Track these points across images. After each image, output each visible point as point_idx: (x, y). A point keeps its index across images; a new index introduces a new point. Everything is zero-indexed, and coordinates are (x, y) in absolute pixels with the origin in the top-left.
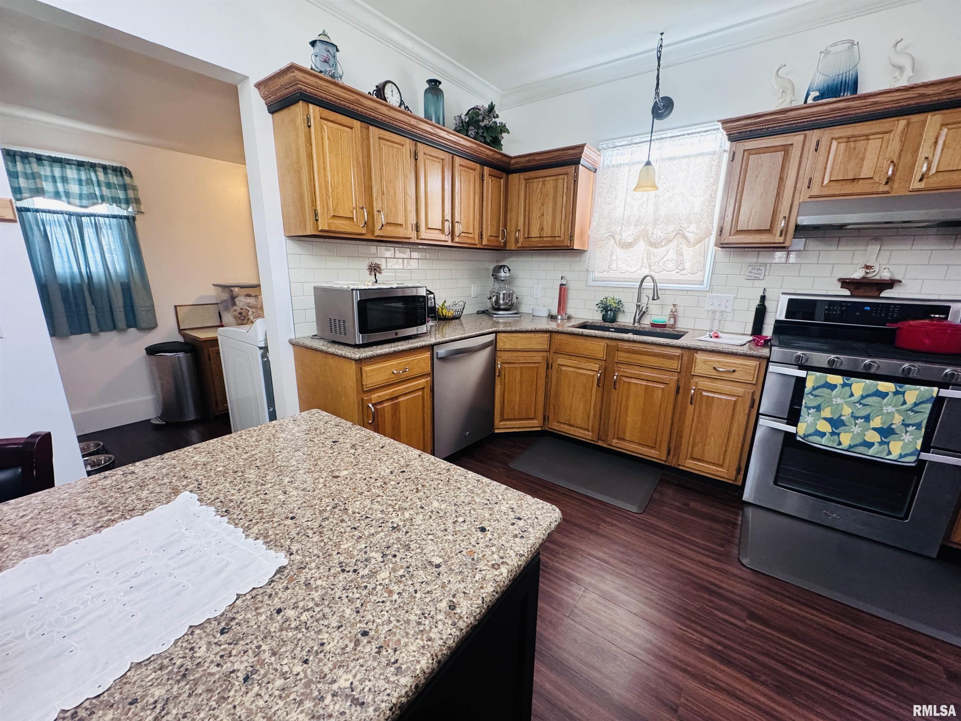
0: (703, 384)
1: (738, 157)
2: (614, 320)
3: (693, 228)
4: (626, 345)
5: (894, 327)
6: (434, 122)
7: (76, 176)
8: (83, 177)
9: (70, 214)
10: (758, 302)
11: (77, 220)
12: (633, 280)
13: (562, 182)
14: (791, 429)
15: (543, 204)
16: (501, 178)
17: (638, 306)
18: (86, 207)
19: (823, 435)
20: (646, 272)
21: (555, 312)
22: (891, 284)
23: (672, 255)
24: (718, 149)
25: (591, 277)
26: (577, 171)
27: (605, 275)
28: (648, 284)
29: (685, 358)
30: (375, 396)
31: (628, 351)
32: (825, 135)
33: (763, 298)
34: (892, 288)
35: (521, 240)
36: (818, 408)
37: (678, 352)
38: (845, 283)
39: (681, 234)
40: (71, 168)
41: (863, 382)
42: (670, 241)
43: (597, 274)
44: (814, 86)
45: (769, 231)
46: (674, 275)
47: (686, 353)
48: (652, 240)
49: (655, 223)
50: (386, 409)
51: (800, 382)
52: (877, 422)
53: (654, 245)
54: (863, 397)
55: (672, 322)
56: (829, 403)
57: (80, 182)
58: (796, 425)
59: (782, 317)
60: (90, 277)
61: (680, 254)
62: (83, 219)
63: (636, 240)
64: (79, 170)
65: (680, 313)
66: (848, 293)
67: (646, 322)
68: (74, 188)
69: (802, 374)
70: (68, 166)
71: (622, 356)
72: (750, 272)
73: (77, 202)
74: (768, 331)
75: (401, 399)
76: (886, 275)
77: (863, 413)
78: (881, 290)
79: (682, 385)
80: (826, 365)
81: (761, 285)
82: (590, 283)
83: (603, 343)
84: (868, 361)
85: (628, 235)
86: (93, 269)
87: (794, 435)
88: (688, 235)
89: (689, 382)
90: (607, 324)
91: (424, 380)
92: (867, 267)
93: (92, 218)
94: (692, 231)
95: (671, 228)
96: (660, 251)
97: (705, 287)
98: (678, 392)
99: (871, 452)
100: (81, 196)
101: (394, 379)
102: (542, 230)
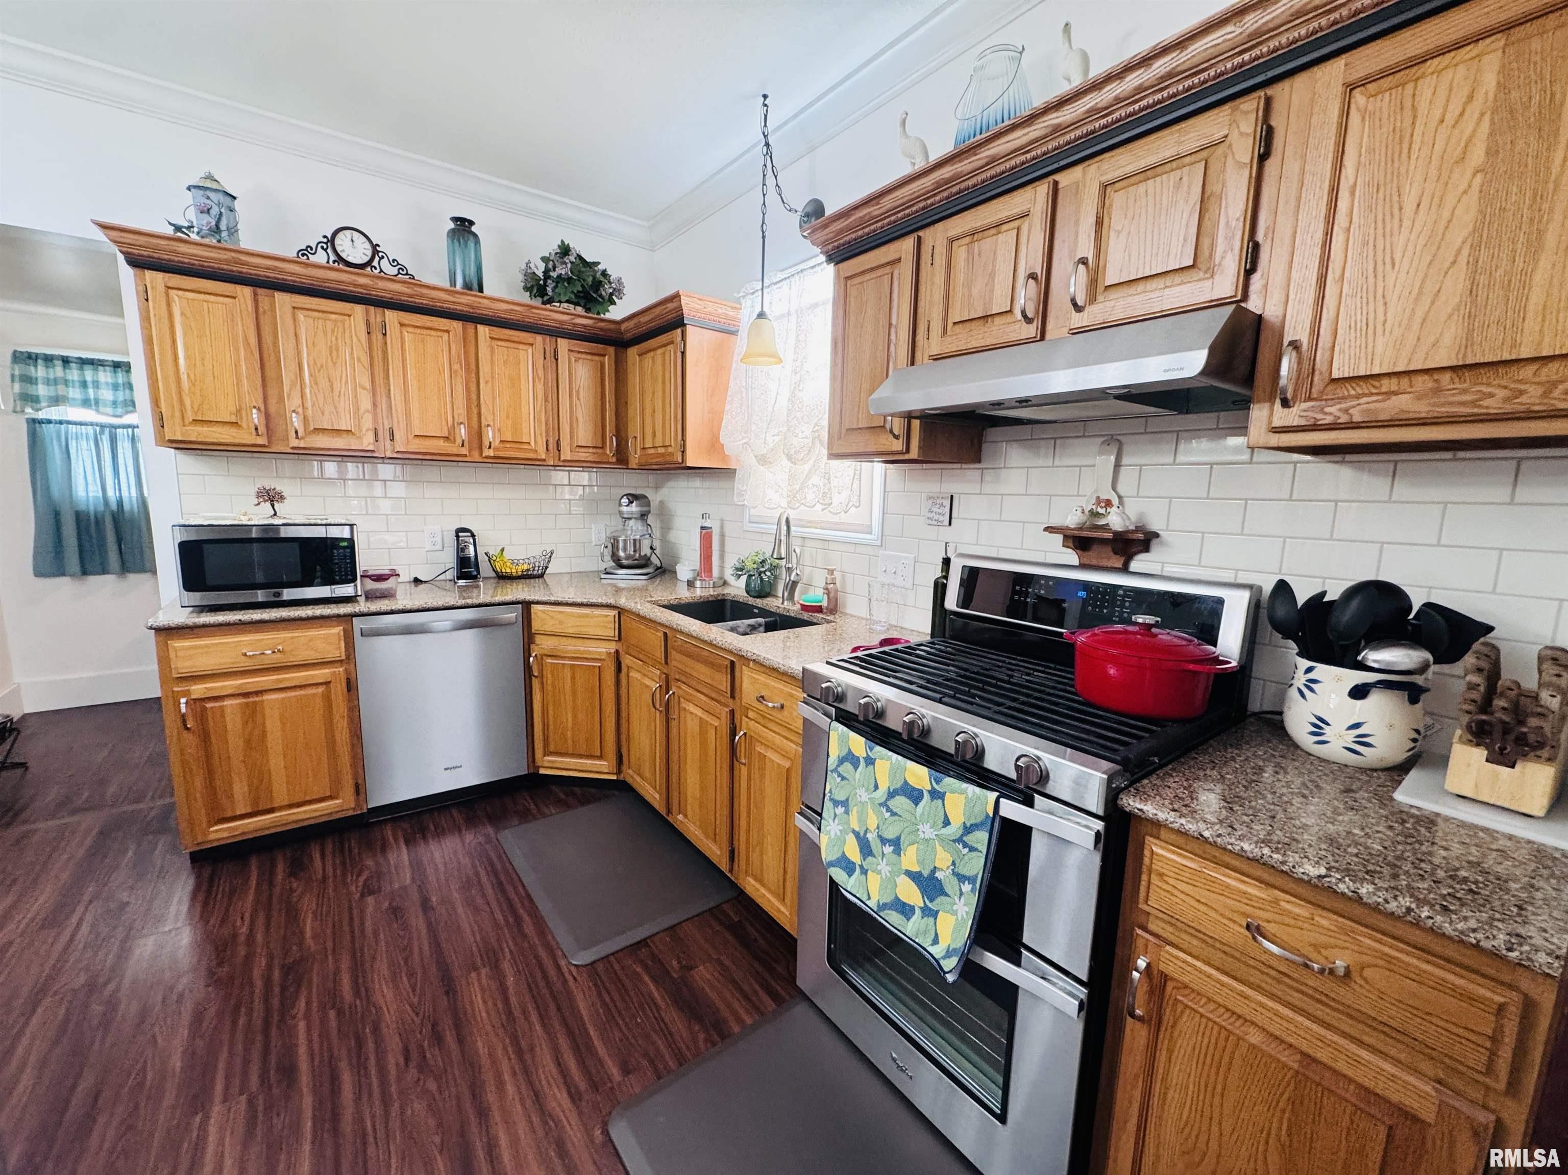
0: (755, 726)
7: (110, 380)
8: (120, 381)
9: (103, 426)
11: (110, 432)
13: (669, 355)
15: (654, 394)
16: (604, 355)
17: (788, 570)
18: (120, 416)
19: (852, 868)
22: (1144, 541)
26: (684, 336)
27: (758, 511)
30: (198, 690)
33: (946, 563)
34: (1147, 550)
35: (638, 453)
40: (105, 371)
41: (890, 758)
46: (822, 514)
50: (228, 711)
52: (911, 859)
56: (854, 795)
57: (115, 387)
60: (120, 503)
62: (119, 431)
63: (774, 450)
64: (115, 372)
66: (1074, 558)
68: (107, 394)
70: (100, 368)
72: (931, 511)
73: (110, 410)
75: (267, 697)
82: (747, 526)
86: (125, 494)
91: (327, 671)
93: (130, 430)
96: (801, 470)
97: (873, 538)
99: (910, 928)
100: (115, 403)
101: (245, 664)
102: (655, 435)
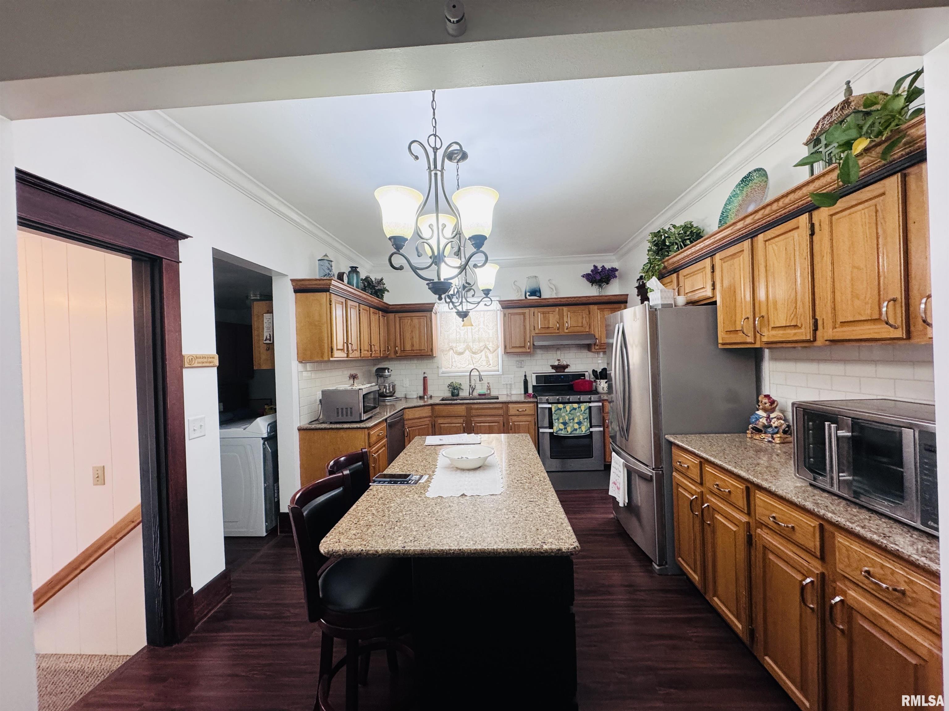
0: (515, 418)
1: (507, 315)
2: (458, 395)
3: (491, 345)
4: (476, 406)
5: (572, 383)
6: (355, 287)
10: (524, 378)
12: (466, 372)
13: (423, 321)
14: (551, 431)
15: (412, 331)
16: (385, 317)
17: (470, 385)
19: (562, 430)
20: (472, 367)
21: (421, 394)
22: (567, 366)
23: (484, 358)
24: (495, 309)
25: (441, 371)
26: (431, 316)
27: (448, 370)
28: (475, 373)
29: (504, 408)
31: (477, 409)
32: (536, 310)
33: (525, 376)
34: (567, 368)
35: (399, 352)
36: (558, 419)
37: (501, 405)
38: (553, 367)
39: (486, 347)
41: (569, 405)
42: (482, 351)
43: (443, 370)
44: (527, 291)
45: (524, 347)
46: (486, 368)
47: (504, 405)
48: (474, 351)
49: (474, 341)
51: (550, 409)
52: (576, 420)
53: (474, 353)
54: (570, 411)
55: (489, 392)
56: (561, 416)
58: (552, 428)
59: (535, 384)
61: (487, 357)
63: (465, 351)
65: (491, 387)
66: (554, 371)
67: (475, 394)
69: (550, 406)
71: (474, 412)
72: (518, 364)
74: (530, 391)
76: (565, 363)
77: (572, 418)
78: (565, 369)
79: (505, 421)
80: (556, 401)
81: (523, 370)
82: (440, 375)
83: (464, 407)
84: (568, 397)
85: (460, 347)
87: (553, 433)
88: (490, 348)
89: (508, 419)
90: (455, 398)
92: (559, 360)
94: (490, 346)
95: (482, 344)
96: (477, 356)
97: (500, 372)
98: (504, 425)
99: (577, 432)
101: (378, 439)
102: (413, 346)
